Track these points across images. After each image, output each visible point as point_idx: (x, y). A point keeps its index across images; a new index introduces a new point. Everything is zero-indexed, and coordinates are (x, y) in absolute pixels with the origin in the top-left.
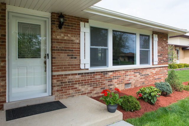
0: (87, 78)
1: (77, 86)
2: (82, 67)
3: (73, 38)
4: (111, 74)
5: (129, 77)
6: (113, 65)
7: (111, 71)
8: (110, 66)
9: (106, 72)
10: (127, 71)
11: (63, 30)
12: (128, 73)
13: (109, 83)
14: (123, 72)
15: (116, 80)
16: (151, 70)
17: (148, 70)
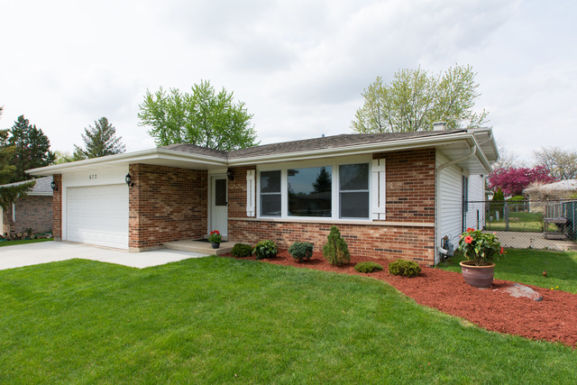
0: (254, 226)
1: (245, 232)
2: (248, 215)
3: (242, 187)
4: (280, 225)
5: (309, 234)
6: (289, 215)
7: (281, 223)
8: (285, 216)
9: (275, 223)
10: (305, 224)
11: (234, 181)
12: (306, 229)
13: (278, 237)
14: (300, 226)
15: (287, 235)
16: (363, 229)
17: (354, 228)
